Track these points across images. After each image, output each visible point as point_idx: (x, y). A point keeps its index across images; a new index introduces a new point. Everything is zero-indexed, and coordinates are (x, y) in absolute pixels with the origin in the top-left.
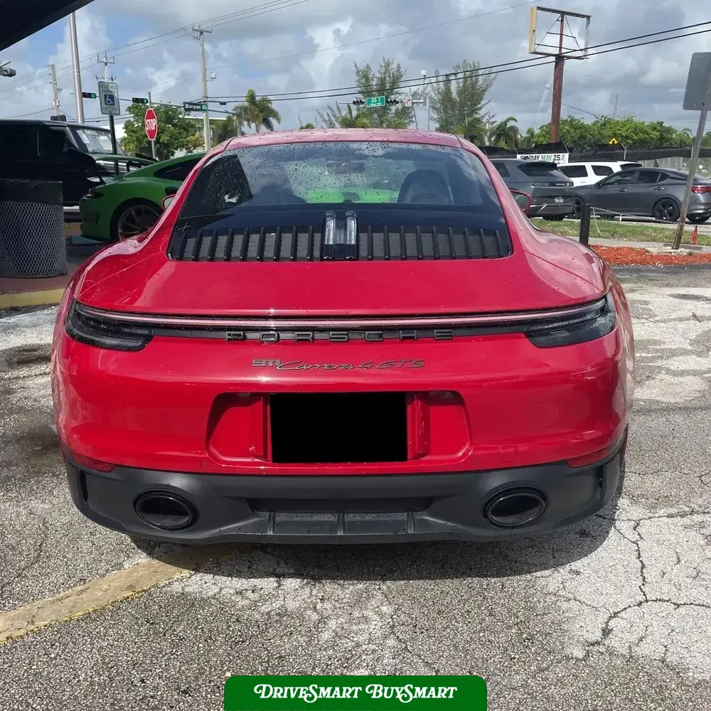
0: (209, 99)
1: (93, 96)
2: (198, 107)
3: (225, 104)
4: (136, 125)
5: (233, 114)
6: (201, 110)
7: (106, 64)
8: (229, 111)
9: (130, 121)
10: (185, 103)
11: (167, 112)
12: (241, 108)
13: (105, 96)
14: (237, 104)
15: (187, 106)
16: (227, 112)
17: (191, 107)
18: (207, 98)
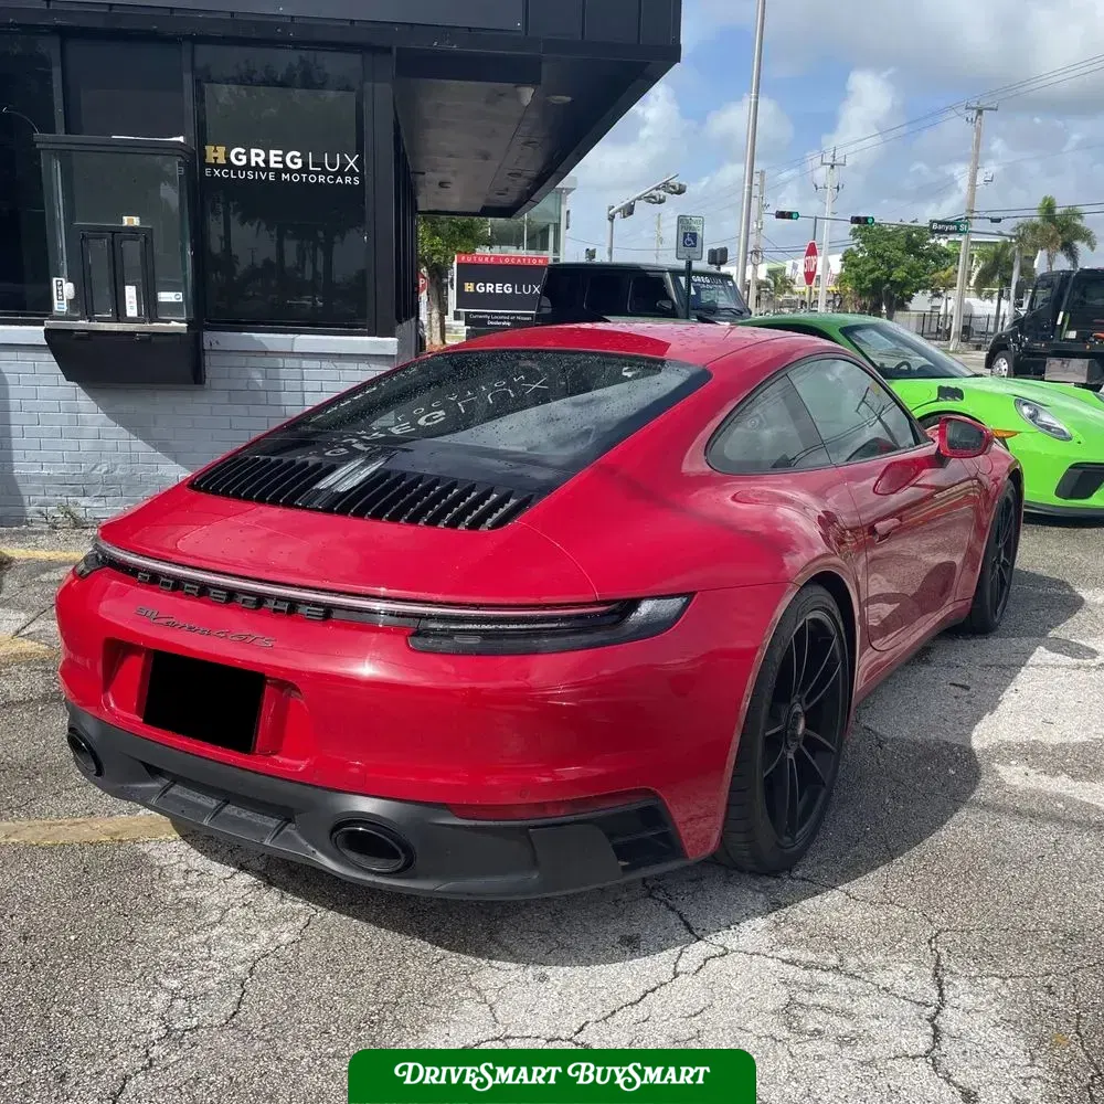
0: (975, 215)
1: (794, 216)
2: (952, 228)
3: (999, 220)
4: (861, 255)
5: (1011, 237)
6: (958, 231)
7: (832, 166)
8: (1005, 232)
9: (852, 249)
10: (932, 222)
11: (909, 236)
12: (1026, 227)
13: (685, 234)
14: (1020, 220)
15: (935, 226)
16: (1000, 234)
17: (940, 227)
18: (972, 211)
